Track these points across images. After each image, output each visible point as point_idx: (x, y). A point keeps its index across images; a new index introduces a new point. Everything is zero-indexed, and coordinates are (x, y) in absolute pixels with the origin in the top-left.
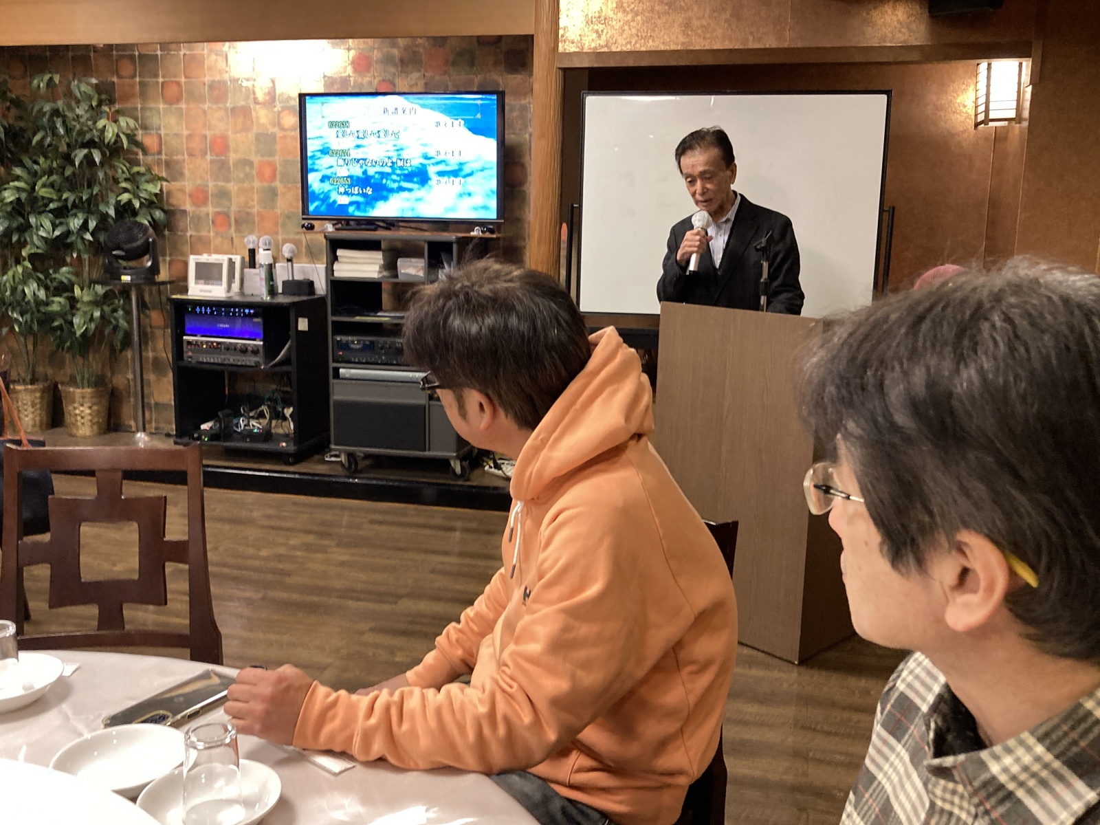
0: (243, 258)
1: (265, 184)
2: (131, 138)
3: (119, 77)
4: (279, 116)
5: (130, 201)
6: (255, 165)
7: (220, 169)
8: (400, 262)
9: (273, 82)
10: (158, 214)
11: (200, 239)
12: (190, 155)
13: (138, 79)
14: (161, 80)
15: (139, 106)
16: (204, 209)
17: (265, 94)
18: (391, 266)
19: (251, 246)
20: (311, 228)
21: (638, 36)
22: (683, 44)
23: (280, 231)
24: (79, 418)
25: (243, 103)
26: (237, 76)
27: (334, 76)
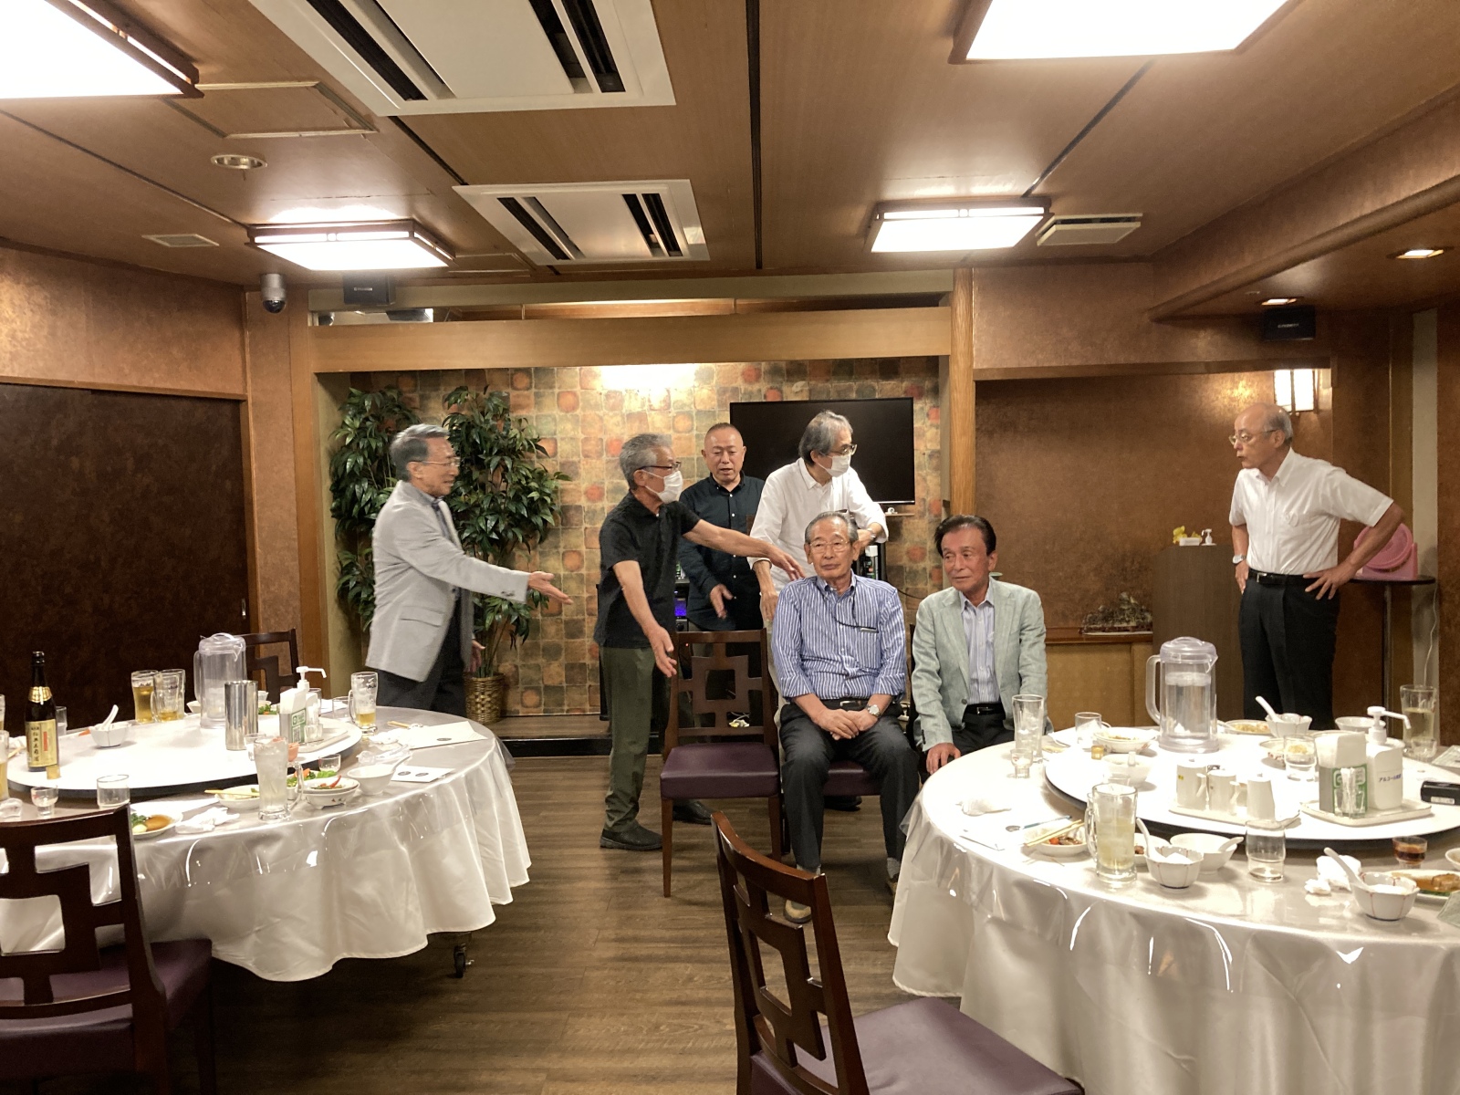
3: (515, 390)
9: (668, 391)
12: (586, 456)
14: (557, 391)
15: (534, 414)
16: (599, 505)
17: (661, 402)
25: (640, 410)
27: (726, 386)
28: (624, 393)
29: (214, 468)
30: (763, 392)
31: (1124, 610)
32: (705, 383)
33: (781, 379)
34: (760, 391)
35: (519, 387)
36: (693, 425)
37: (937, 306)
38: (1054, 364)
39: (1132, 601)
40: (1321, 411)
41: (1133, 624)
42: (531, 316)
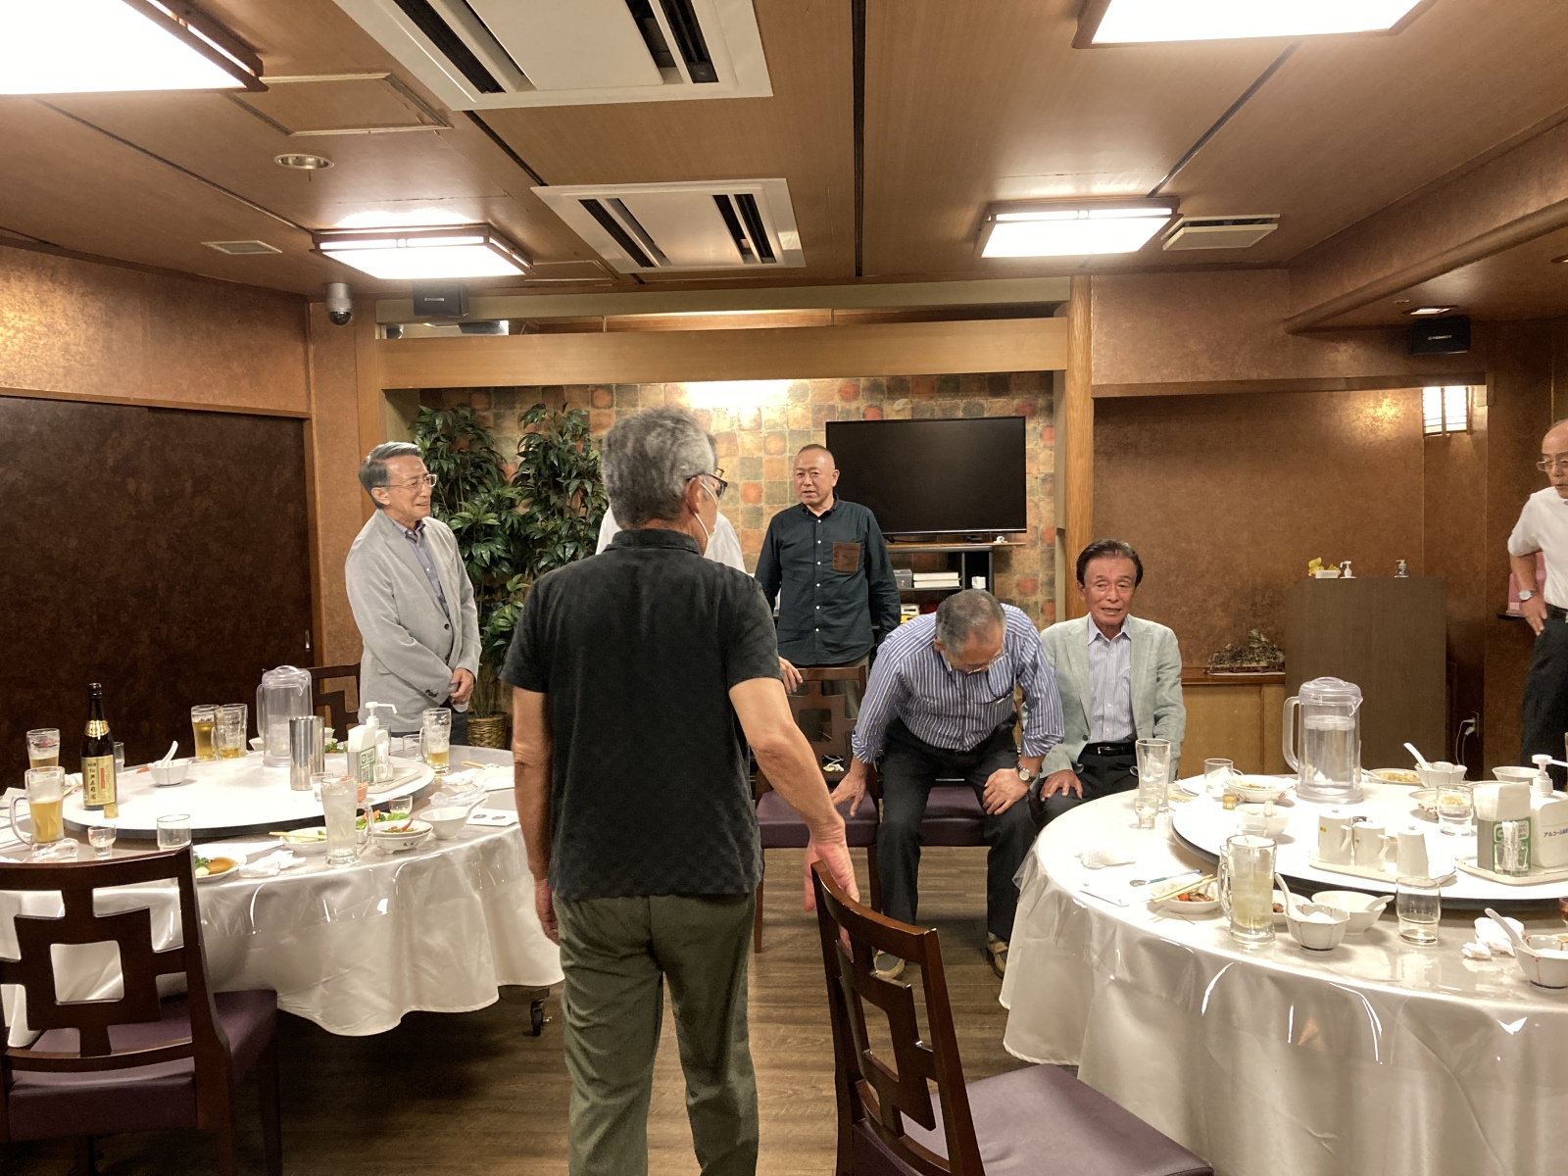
1: (750, 505)
3: (595, 408)
4: (765, 441)
9: (759, 409)
13: (615, 408)
17: (751, 422)
25: (729, 430)
27: (822, 403)
28: (712, 412)
29: (276, 491)
30: (862, 410)
31: (1254, 648)
32: (799, 400)
33: (881, 397)
34: (858, 409)
35: (599, 404)
36: (786, 446)
37: (1052, 316)
38: (1180, 380)
39: (1263, 639)
40: (1475, 431)
41: (1263, 664)
42: (613, 328)
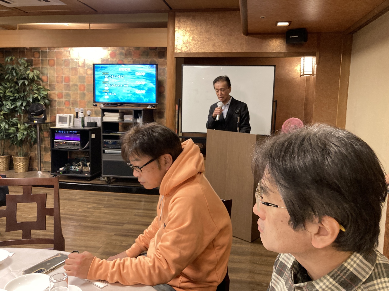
0: (74, 115)
1: (82, 92)
2: (38, 77)
3: (34, 57)
4: (86, 71)
5: (37, 97)
6: (79, 86)
7: (67, 87)
8: (125, 116)
9: (85, 60)
10: (47, 101)
11: (60, 109)
12: (57, 82)
13: (40, 58)
14: (48, 59)
15: (41, 67)
16: (62, 100)
17: (82, 64)
18: (122, 118)
19: (77, 111)
20: (96, 106)
21: (199, 48)
22: (213, 50)
23: (86, 107)
24: (19, 167)
25: (75, 66)
26: (73, 58)
27: (104, 59)
33: (123, 57)
35: (36, 57)
